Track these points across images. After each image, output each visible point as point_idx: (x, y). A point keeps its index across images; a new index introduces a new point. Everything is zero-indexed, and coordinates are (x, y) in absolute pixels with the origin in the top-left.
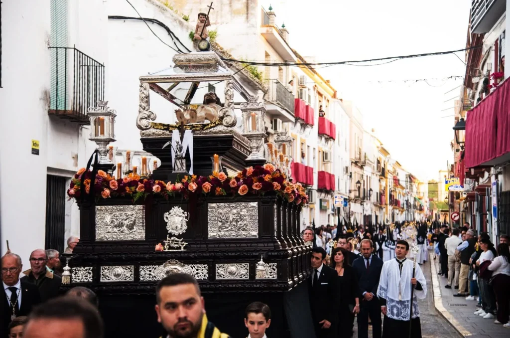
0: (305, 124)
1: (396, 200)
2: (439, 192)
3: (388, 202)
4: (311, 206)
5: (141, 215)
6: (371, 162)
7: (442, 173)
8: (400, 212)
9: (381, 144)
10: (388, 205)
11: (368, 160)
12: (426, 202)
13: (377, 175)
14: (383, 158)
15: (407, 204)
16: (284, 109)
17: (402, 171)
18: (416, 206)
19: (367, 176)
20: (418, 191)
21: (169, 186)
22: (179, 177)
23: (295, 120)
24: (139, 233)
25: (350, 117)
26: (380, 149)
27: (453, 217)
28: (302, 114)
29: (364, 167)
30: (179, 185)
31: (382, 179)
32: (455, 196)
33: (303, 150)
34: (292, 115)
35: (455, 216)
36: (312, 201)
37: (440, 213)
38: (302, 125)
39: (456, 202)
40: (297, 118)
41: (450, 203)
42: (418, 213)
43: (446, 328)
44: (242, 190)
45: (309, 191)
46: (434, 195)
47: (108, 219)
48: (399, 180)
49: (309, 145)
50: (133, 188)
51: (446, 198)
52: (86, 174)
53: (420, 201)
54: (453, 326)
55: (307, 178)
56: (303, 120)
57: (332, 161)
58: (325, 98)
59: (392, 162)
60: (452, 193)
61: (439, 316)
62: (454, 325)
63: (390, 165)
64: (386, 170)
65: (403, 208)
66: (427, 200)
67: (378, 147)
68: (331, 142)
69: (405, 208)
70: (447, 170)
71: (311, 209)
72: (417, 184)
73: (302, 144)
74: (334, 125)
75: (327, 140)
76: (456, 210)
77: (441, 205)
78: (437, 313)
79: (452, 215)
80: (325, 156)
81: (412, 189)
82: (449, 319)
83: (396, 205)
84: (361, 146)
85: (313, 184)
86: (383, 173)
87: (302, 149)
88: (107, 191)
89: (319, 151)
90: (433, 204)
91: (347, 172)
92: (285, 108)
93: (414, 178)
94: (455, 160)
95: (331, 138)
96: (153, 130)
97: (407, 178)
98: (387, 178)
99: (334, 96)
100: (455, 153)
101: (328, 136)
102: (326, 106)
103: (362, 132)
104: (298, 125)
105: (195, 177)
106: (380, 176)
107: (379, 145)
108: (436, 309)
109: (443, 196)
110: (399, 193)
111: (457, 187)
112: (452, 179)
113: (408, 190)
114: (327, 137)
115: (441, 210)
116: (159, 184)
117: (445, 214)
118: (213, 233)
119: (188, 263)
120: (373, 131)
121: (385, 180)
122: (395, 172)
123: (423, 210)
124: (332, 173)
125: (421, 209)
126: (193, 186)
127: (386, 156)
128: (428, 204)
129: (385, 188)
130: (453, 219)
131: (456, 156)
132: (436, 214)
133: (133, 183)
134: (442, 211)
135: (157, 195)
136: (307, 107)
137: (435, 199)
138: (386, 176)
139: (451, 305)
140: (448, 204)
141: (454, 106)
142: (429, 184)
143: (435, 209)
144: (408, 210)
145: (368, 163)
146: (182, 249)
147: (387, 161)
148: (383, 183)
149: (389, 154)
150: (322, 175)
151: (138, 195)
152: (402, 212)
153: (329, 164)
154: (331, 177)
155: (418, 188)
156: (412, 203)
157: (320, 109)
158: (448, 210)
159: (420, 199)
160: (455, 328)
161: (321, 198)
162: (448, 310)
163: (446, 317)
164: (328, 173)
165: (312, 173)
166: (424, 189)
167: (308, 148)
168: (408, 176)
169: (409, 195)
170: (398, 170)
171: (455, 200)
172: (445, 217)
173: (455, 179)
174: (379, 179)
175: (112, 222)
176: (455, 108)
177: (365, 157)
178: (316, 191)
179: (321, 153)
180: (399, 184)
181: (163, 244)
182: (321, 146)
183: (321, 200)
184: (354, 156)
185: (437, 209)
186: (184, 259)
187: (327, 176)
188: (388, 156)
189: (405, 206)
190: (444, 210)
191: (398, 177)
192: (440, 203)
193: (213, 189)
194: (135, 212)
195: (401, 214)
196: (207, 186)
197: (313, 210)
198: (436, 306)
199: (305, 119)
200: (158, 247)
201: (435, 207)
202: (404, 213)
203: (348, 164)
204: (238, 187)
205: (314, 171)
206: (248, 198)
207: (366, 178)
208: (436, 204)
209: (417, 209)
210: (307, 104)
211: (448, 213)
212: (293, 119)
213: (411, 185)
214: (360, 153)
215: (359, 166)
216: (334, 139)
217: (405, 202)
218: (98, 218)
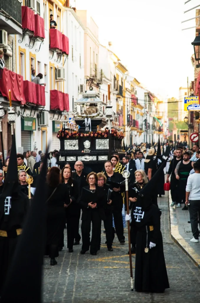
0: (35, 36)
1: (134, 120)
2: (179, 111)
3: (126, 123)
4: (43, 129)
5: (77, 142)
6: (108, 80)
7: (182, 90)
8: (139, 133)
9: (119, 60)
10: (126, 126)
11: (105, 78)
12: (166, 122)
13: (114, 94)
14: (121, 75)
15: (146, 124)
16: (9, 19)
17: (140, 88)
18: (154, 126)
19: (104, 95)
20: (158, 111)
21: (85, 135)
22: (87, 132)
23: (23, 31)
24: (77, 148)
25: (84, 30)
26: (117, 65)
27: (192, 138)
28: (31, 25)
29: (100, 85)
30: (88, 135)
31: (119, 98)
32: (194, 116)
33: (34, 66)
34: (20, 26)
35: (194, 137)
36: (44, 123)
37: (180, 133)
38: (31, 37)
39: (195, 122)
40: (25, 30)
41: (189, 123)
42: (157, 134)
43: (181, 257)
44: (106, 136)
45: (41, 113)
46: (173, 114)
47: (68, 143)
48: (137, 99)
49: (39, 61)
50: (75, 135)
51: (186, 118)
52: (62, 131)
53: (160, 121)
54: (189, 255)
55: (38, 99)
56: (33, 32)
57: (65, 79)
58: (56, 6)
59: (130, 79)
60: (192, 113)
61: (175, 244)
62: (189, 253)
63: (128, 82)
64: (124, 89)
65: (141, 129)
66: (167, 120)
67: (115, 63)
68: (64, 58)
69: (144, 129)
70: (187, 87)
71: (43, 132)
72: (156, 103)
73: (32, 59)
74: (67, 38)
75: (59, 55)
76: (195, 131)
77: (181, 125)
78: (173, 241)
79: (191, 136)
80: (58, 73)
81: (151, 108)
82: (185, 247)
83: (134, 126)
84: (97, 62)
85: (44, 105)
86: (120, 92)
87: (32, 66)
88: (68, 136)
89: (51, 68)
90: (173, 124)
91: (82, 91)
92: (11, 17)
93: (154, 97)
94: (195, 77)
95: (63, 52)
96: (78, 118)
97: (146, 96)
98: (125, 97)
99: (67, 4)
100: (195, 69)
101: (61, 50)
102: (58, 16)
103: (98, 47)
104: (27, 37)
105: (92, 132)
106: (117, 95)
107: (116, 61)
108: (172, 236)
109: (183, 115)
110: (138, 113)
111: (196, 106)
112: (192, 98)
113: (147, 110)
114: (59, 52)
115: (180, 130)
116: (82, 134)
117: (184, 134)
118: (97, 148)
119: (91, 156)
120: (110, 45)
121: (123, 99)
122: (133, 90)
123: (162, 130)
124: (65, 92)
125: (160, 130)
126: (92, 135)
127: (123, 72)
128: (167, 124)
129: (123, 108)
130: (192, 140)
131: (197, 72)
132: (175, 135)
133: (75, 134)
134: (182, 131)
135: (82, 137)
136: (36, 16)
137: (175, 119)
138: (123, 95)
139: (187, 232)
140: (188, 124)
141: (195, 16)
142: (168, 103)
143: (174, 129)
144: (146, 131)
145: (104, 80)
146: (89, 152)
147: (124, 78)
148: (121, 103)
149: (127, 70)
150: (54, 94)
151: (77, 137)
152: (141, 133)
153: (62, 82)
154: (65, 96)
155: (156, 107)
156: (151, 123)
157: (51, 19)
158: (188, 130)
159: (159, 119)
160: (190, 257)
161: (54, 120)
162: (184, 238)
163: (182, 245)
164: (61, 92)
165: (44, 92)
166: (164, 108)
167: (38, 64)
168: (147, 94)
169: (148, 115)
170: (137, 88)
171: (194, 119)
172: (185, 138)
173: (194, 98)
174: (116, 98)
175: (69, 145)
176: (196, 18)
177: (101, 74)
178: (48, 112)
179: (53, 70)
180: (138, 104)
181: (84, 151)
182: (52, 61)
183: (54, 122)
184: (89, 73)
185: (177, 129)
186: (90, 155)
187: (60, 95)
188: (126, 73)
189: (144, 126)
190: (183, 130)
191: (137, 96)
192: (180, 122)
193: (98, 136)
194: (76, 142)
195: (140, 136)
196: (96, 135)
197: (45, 133)
198: (172, 234)
199: (34, 30)
200: (82, 151)
201: (175, 127)
202: (143, 134)
203: (83, 82)
204: (104, 135)
205: (46, 90)
206: (107, 138)
207: (102, 97)
208: (176, 123)
209: (156, 130)
210: (36, 13)
211: (187, 133)
212: (20, 31)
213: (150, 104)
214: (96, 70)
215: (95, 84)
216: (67, 55)
217: (144, 123)
218: (65, 143)
